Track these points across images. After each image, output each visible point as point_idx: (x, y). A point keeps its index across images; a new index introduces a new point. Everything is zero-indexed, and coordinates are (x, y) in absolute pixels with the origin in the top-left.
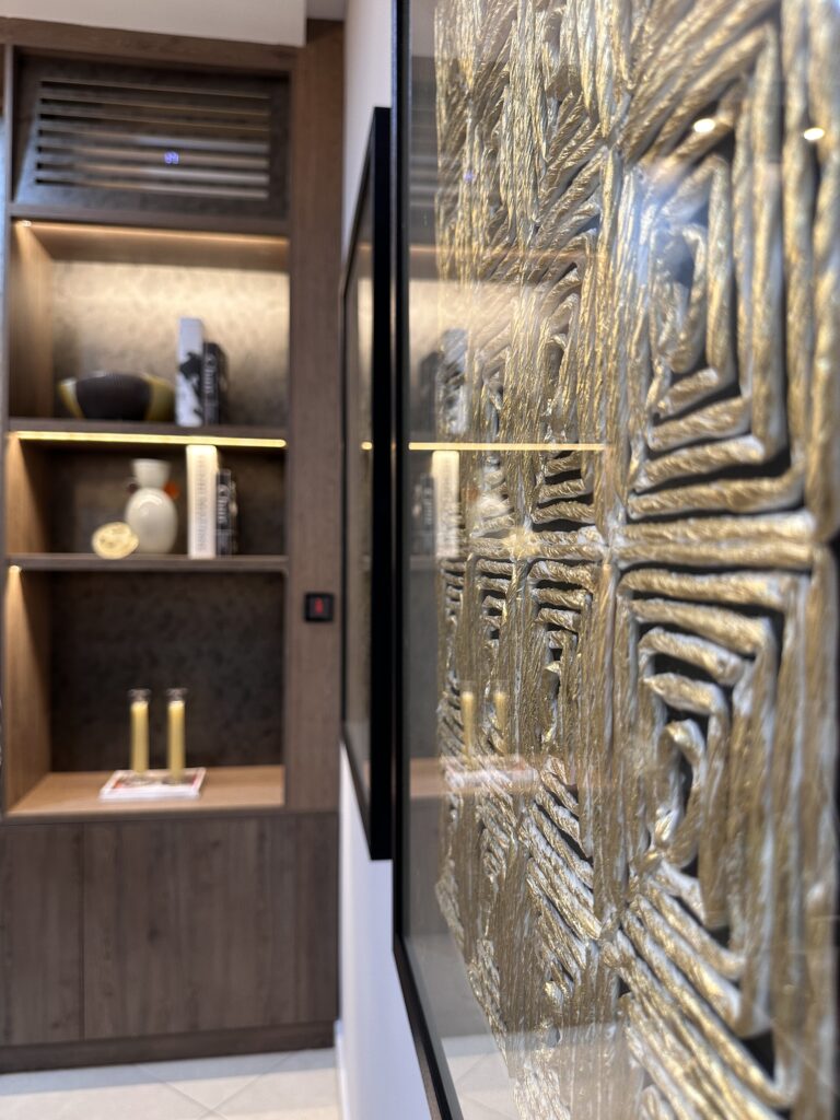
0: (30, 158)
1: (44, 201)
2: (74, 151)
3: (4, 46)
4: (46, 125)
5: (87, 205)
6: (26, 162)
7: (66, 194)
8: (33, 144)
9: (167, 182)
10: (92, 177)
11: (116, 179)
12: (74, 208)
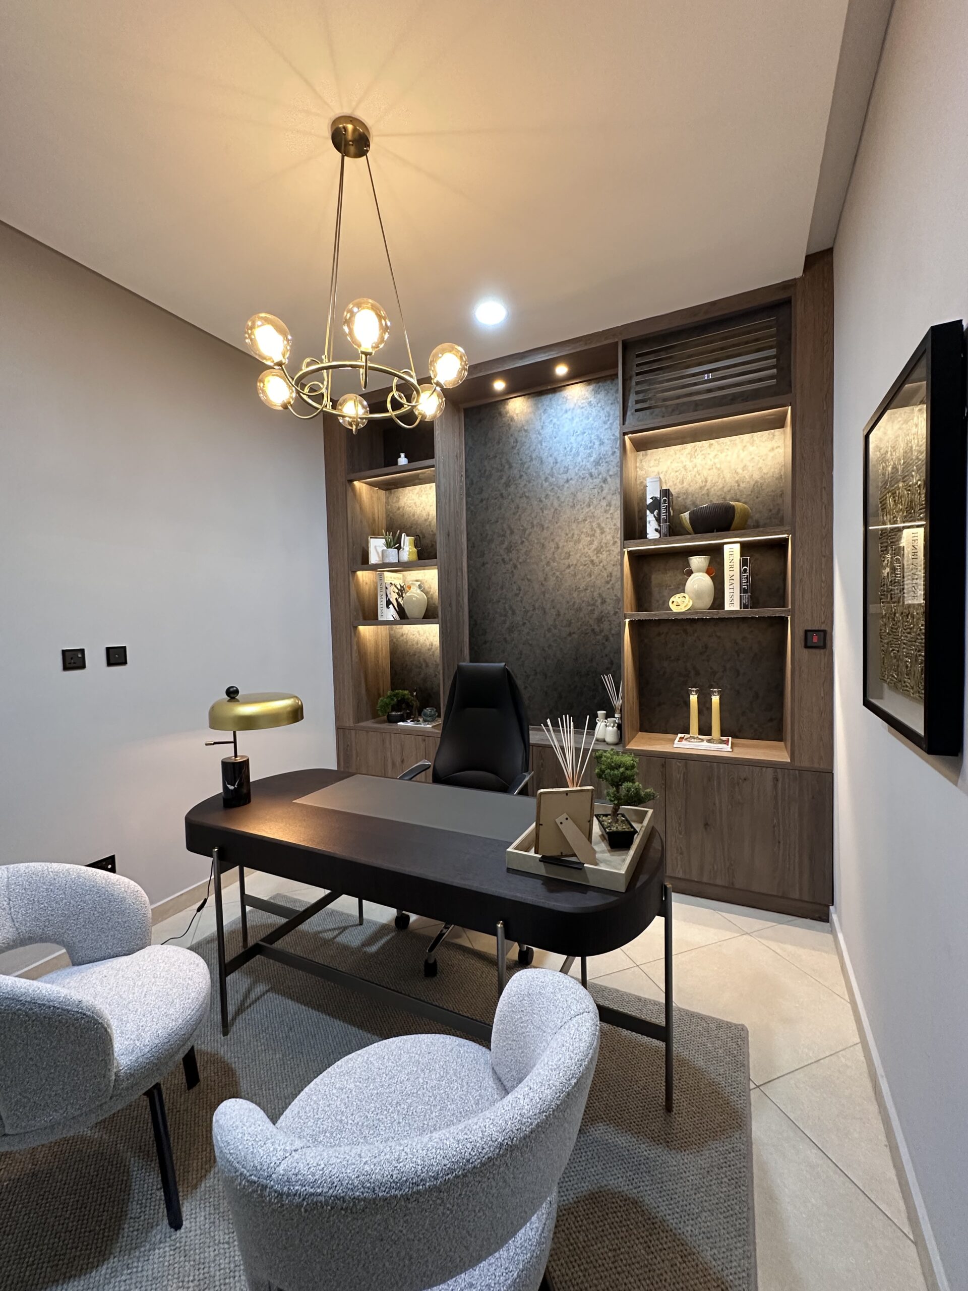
0: (632, 398)
1: (640, 421)
2: (655, 388)
3: (617, 342)
4: (639, 378)
5: (663, 417)
6: (630, 401)
7: (651, 414)
8: (633, 391)
9: (709, 391)
10: (665, 400)
11: (678, 397)
12: (656, 420)
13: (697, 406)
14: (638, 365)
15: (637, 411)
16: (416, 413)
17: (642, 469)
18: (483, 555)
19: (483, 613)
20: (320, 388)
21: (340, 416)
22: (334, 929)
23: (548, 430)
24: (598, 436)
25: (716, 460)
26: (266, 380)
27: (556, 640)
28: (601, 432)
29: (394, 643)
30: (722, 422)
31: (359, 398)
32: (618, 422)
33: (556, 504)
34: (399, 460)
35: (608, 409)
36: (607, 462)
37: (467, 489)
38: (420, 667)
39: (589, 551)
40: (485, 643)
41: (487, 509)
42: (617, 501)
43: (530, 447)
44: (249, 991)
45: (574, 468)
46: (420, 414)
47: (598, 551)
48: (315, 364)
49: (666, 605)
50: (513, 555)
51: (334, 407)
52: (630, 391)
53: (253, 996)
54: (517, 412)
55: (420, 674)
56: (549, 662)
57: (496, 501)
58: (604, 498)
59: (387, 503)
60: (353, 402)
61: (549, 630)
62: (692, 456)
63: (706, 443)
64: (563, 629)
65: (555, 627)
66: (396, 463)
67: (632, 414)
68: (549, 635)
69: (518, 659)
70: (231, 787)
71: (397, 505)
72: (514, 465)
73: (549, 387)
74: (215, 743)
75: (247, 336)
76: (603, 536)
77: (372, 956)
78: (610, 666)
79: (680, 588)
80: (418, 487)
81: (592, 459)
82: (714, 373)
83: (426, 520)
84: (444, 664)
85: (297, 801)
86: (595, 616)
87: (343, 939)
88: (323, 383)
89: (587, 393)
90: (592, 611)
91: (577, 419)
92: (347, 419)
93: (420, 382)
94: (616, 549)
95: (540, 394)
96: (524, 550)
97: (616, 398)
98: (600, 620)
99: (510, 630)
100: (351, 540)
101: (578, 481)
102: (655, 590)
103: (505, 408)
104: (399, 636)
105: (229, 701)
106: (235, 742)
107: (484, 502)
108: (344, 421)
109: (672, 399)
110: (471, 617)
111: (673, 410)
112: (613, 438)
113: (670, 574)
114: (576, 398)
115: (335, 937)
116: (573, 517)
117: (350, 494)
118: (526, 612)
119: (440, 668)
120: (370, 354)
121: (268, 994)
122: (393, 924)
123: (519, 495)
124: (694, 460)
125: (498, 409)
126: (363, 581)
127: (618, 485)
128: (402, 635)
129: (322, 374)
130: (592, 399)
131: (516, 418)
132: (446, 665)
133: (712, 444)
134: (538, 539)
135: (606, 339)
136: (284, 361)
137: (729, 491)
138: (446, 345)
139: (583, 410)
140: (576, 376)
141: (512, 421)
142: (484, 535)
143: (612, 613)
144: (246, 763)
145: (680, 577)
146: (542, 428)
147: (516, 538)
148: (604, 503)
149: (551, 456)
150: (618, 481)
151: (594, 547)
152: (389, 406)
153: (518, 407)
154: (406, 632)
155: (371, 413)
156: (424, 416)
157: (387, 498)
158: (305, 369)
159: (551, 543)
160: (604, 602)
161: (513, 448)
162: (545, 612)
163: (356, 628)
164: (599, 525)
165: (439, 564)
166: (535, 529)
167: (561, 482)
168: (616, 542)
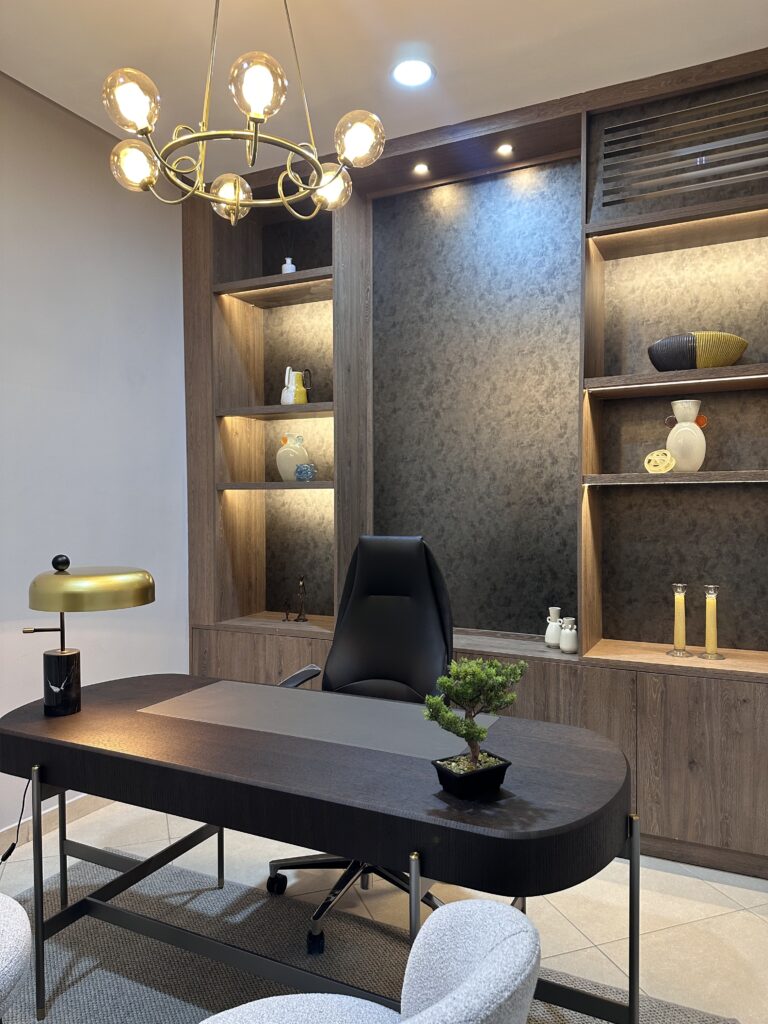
0: (599, 188)
1: (609, 218)
2: (630, 176)
3: (580, 114)
4: (609, 162)
5: (640, 213)
6: (596, 192)
7: (624, 209)
8: (600, 178)
9: (703, 179)
10: (643, 191)
11: (660, 188)
12: (630, 218)
13: (685, 199)
14: (606, 145)
15: (605, 205)
16: (315, 200)
17: (611, 283)
18: (394, 398)
19: (393, 476)
20: (193, 166)
21: (214, 201)
22: (185, 893)
23: (487, 229)
24: (552, 239)
25: (711, 274)
26: (122, 153)
27: (489, 512)
28: (556, 234)
29: (273, 515)
30: (718, 222)
31: (241, 179)
32: (581, 218)
33: (494, 331)
34: (284, 266)
35: (566, 203)
36: (564, 274)
37: (375, 309)
38: (307, 548)
39: (537, 394)
40: (395, 515)
41: (401, 336)
42: (576, 326)
43: (460, 252)
44: (71, 967)
45: (520, 281)
46: (319, 201)
47: (549, 394)
48: (188, 134)
49: (640, 467)
50: (436, 398)
51: (207, 190)
52: (595, 178)
53: (76, 972)
54: (444, 205)
55: (305, 556)
56: (479, 541)
57: (414, 325)
58: (559, 323)
59: (266, 326)
60: (232, 184)
61: (481, 499)
62: (679, 266)
63: (698, 250)
64: (499, 497)
65: (489, 496)
66: (279, 271)
67: (599, 209)
68: (480, 506)
69: (438, 537)
70: (56, 689)
71: (279, 329)
72: (438, 276)
73: (488, 173)
74: (36, 631)
75: (105, 96)
76: (557, 373)
77: (235, 926)
78: (562, 548)
79: (660, 443)
80: (308, 305)
81: (544, 269)
82: (710, 157)
83: (318, 350)
84: (339, 541)
85: (143, 710)
86: (543, 480)
87: (197, 905)
88: (197, 159)
89: (539, 181)
90: (539, 475)
91: (525, 216)
92: (223, 206)
93: (322, 160)
94: (574, 391)
95: (475, 181)
96: (450, 391)
97: (578, 188)
98: (549, 486)
99: (429, 499)
100: (217, 374)
101: (523, 299)
102: (626, 448)
103: (427, 200)
104: (278, 505)
105: (56, 574)
106: (62, 630)
107: (398, 327)
108: (219, 208)
109: (651, 189)
110: (376, 481)
111: (653, 205)
112: (572, 241)
113: (647, 425)
114: (525, 187)
115: (186, 903)
116: (516, 348)
117: (216, 311)
118: (450, 475)
119: (334, 548)
120: (262, 121)
121: (97, 971)
122: (265, 889)
123: (444, 318)
124: (682, 272)
125: (419, 201)
126: (232, 429)
127: (579, 305)
128: (283, 505)
129: (197, 147)
130: (545, 189)
131: (442, 212)
132: (342, 542)
133: (706, 252)
134: (467, 378)
135: (566, 109)
136: (150, 129)
137: (728, 314)
138: (356, 112)
139: (533, 203)
140: (523, 157)
141: (437, 217)
142: (397, 372)
143: (566, 476)
144: (74, 660)
145: (660, 429)
146: (478, 227)
147: (440, 375)
148: (558, 329)
149: (489, 264)
150: (578, 299)
151: (543, 388)
152: (280, 188)
153: (445, 197)
154: (289, 500)
155: (255, 198)
156: (324, 204)
157: (267, 319)
158: (176, 140)
159: (486, 383)
160: (555, 462)
161: (438, 253)
162: (475, 475)
163: (221, 492)
164: (551, 359)
165: (336, 408)
166: (465, 364)
167: (502, 300)
168: (574, 381)
